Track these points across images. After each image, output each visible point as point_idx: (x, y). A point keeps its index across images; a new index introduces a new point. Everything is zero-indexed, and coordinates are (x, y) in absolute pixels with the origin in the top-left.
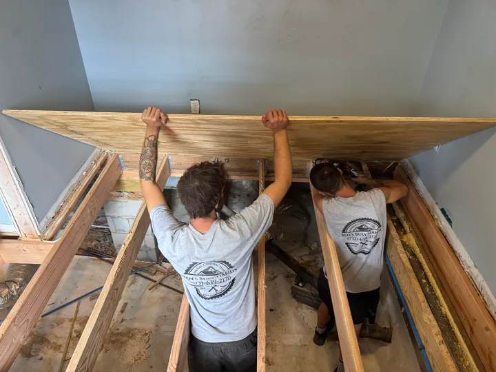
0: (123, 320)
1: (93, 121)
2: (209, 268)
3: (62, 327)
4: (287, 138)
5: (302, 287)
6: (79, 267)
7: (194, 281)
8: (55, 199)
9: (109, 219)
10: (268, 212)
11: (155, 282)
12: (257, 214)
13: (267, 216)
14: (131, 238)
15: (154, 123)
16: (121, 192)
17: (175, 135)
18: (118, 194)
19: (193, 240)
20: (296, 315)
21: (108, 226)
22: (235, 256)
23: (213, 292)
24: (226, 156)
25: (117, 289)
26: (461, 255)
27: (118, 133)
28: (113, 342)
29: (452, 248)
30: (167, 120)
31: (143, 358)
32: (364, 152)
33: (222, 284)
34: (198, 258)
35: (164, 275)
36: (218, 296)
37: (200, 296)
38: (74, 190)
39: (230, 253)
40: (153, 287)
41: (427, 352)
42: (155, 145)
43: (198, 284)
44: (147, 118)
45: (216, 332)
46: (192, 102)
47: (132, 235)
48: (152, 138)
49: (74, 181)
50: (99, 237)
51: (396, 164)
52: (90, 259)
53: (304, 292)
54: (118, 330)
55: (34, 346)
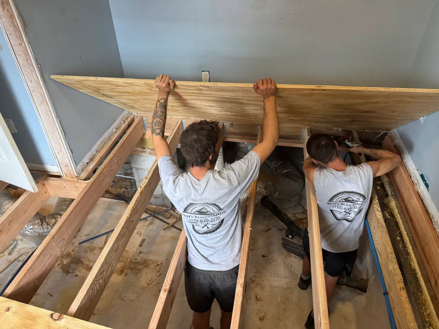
0: (140, 252)
1: (118, 86)
2: (203, 209)
3: (94, 253)
4: (276, 104)
5: (292, 239)
6: (109, 207)
7: (191, 218)
8: (90, 149)
9: (134, 171)
10: (255, 166)
11: (168, 224)
12: (245, 167)
13: (253, 169)
14: (146, 183)
15: (164, 88)
16: (144, 148)
17: (184, 100)
18: (142, 150)
19: (190, 185)
20: (284, 263)
21: (134, 177)
22: (224, 200)
23: (205, 229)
24: (231, 121)
25: (132, 221)
26: (434, 216)
27: (138, 97)
28: (132, 269)
29: (427, 210)
30: (175, 86)
31: (154, 283)
32: (353, 121)
33: (213, 223)
34: (193, 200)
35: (176, 219)
36: (210, 233)
37: (195, 231)
38: (105, 143)
39: (220, 198)
40: (167, 228)
41: (390, 297)
42: (165, 107)
43: (194, 221)
44: (158, 84)
45: (206, 262)
46: (203, 73)
47: (147, 180)
48: (163, 101)
49: (106, 135)
50: (127, 185)
51: (386, 134)
52: (119, 202)
53: (293, 243)
54: (136, 259)
55: (72, 265)
